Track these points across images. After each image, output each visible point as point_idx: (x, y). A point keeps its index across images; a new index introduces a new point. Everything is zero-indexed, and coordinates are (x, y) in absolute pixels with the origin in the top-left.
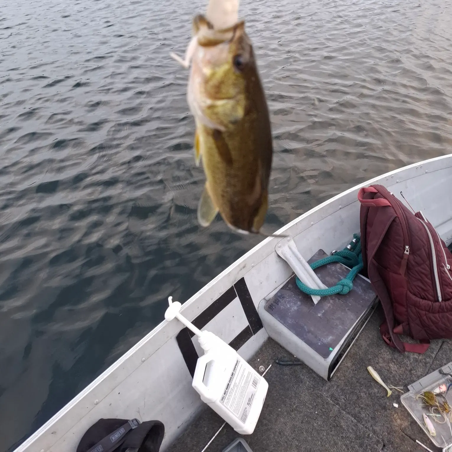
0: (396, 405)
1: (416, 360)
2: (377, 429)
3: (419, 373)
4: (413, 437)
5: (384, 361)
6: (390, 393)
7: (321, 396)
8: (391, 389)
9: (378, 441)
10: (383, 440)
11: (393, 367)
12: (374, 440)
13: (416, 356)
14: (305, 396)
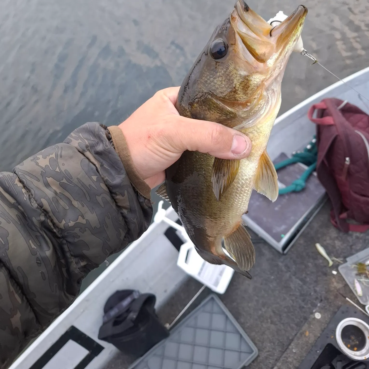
0: (335, 272)
1: (357, 238)
2: (318, 289)
3: (358, 248)
4: (345, 295)
5: (331, 239)
6: (331, 263)
7: (277, 266)
8: (333, 261)
9: (317, 298)
10: (321, 297)
11: (338, 243)
12: (314, 297)
13: (358, 234)
14: (265, 265)
